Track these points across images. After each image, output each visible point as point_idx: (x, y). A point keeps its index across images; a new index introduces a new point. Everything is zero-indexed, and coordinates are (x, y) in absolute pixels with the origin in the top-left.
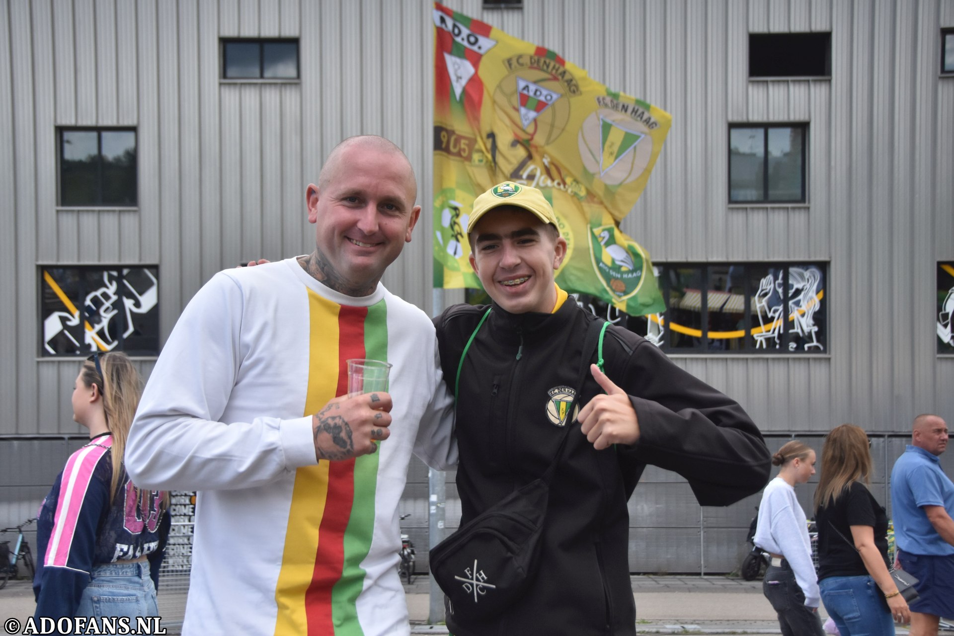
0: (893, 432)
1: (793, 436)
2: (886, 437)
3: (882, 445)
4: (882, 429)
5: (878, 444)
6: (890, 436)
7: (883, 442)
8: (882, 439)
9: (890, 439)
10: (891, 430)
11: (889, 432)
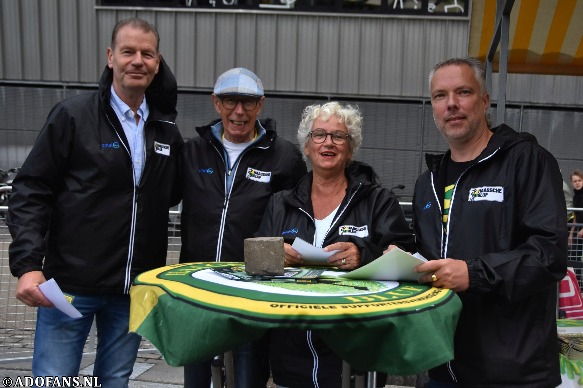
0: (530, 103)
1: (424, 102)
2: (522, 108)
3: (517, 116)
4: (518, 99)
5: (513, 115)
6: (526, 107)
7: (518, 113)
8: (517, 110)
9: (525, 110)
10: (528, 100)
11: (525, 102)
